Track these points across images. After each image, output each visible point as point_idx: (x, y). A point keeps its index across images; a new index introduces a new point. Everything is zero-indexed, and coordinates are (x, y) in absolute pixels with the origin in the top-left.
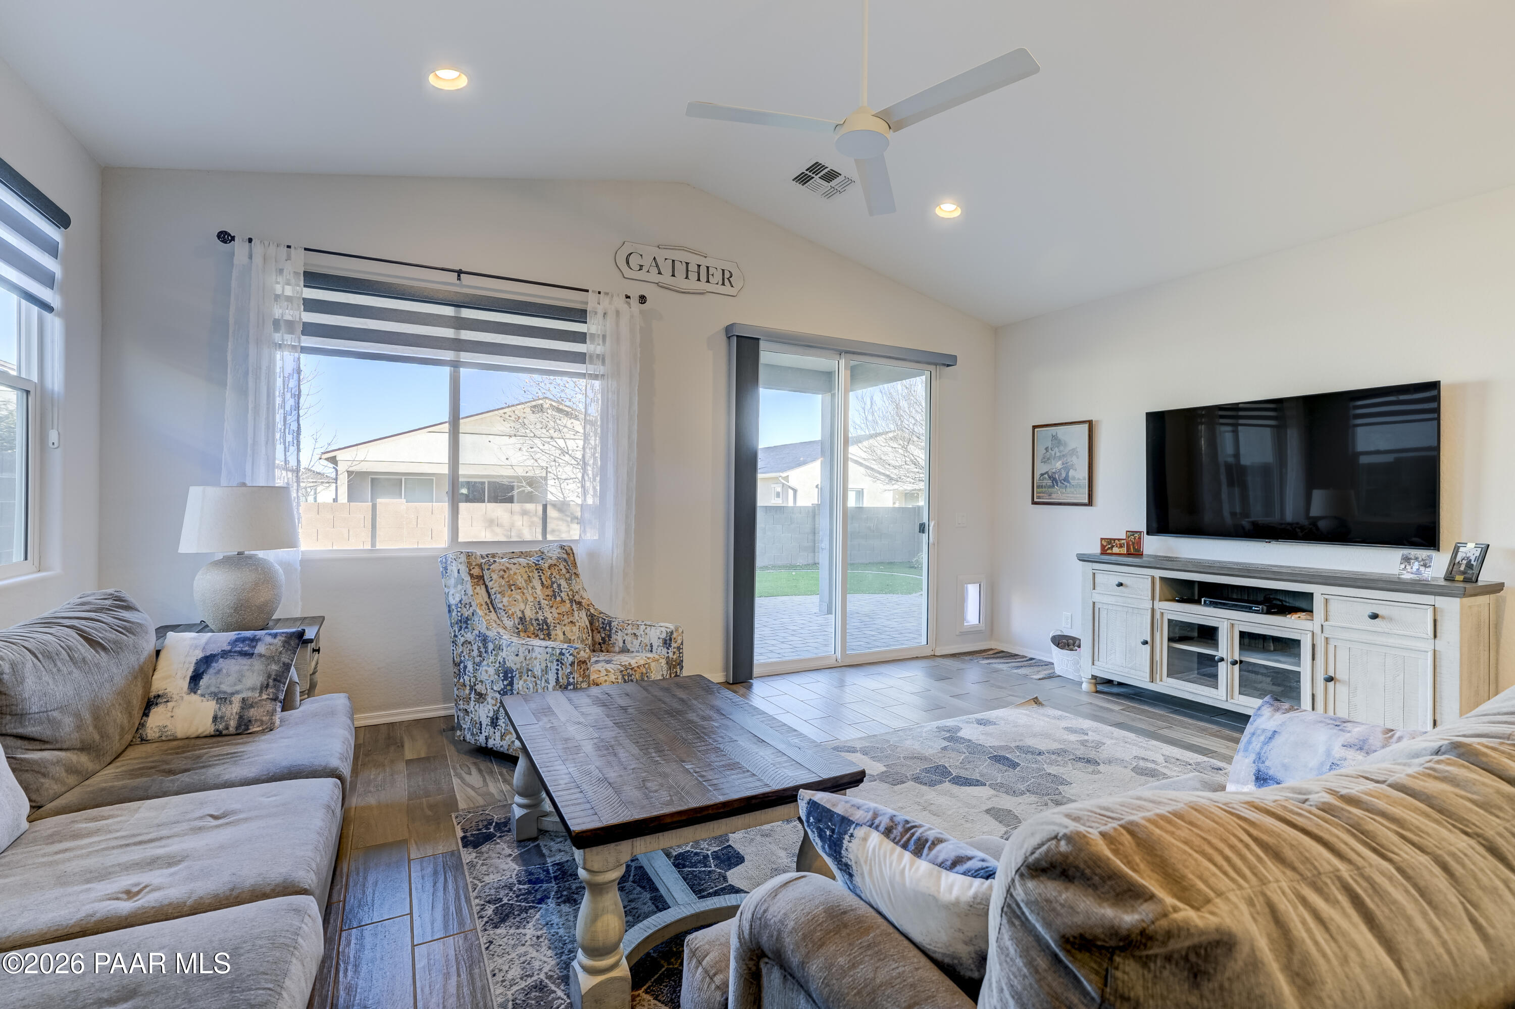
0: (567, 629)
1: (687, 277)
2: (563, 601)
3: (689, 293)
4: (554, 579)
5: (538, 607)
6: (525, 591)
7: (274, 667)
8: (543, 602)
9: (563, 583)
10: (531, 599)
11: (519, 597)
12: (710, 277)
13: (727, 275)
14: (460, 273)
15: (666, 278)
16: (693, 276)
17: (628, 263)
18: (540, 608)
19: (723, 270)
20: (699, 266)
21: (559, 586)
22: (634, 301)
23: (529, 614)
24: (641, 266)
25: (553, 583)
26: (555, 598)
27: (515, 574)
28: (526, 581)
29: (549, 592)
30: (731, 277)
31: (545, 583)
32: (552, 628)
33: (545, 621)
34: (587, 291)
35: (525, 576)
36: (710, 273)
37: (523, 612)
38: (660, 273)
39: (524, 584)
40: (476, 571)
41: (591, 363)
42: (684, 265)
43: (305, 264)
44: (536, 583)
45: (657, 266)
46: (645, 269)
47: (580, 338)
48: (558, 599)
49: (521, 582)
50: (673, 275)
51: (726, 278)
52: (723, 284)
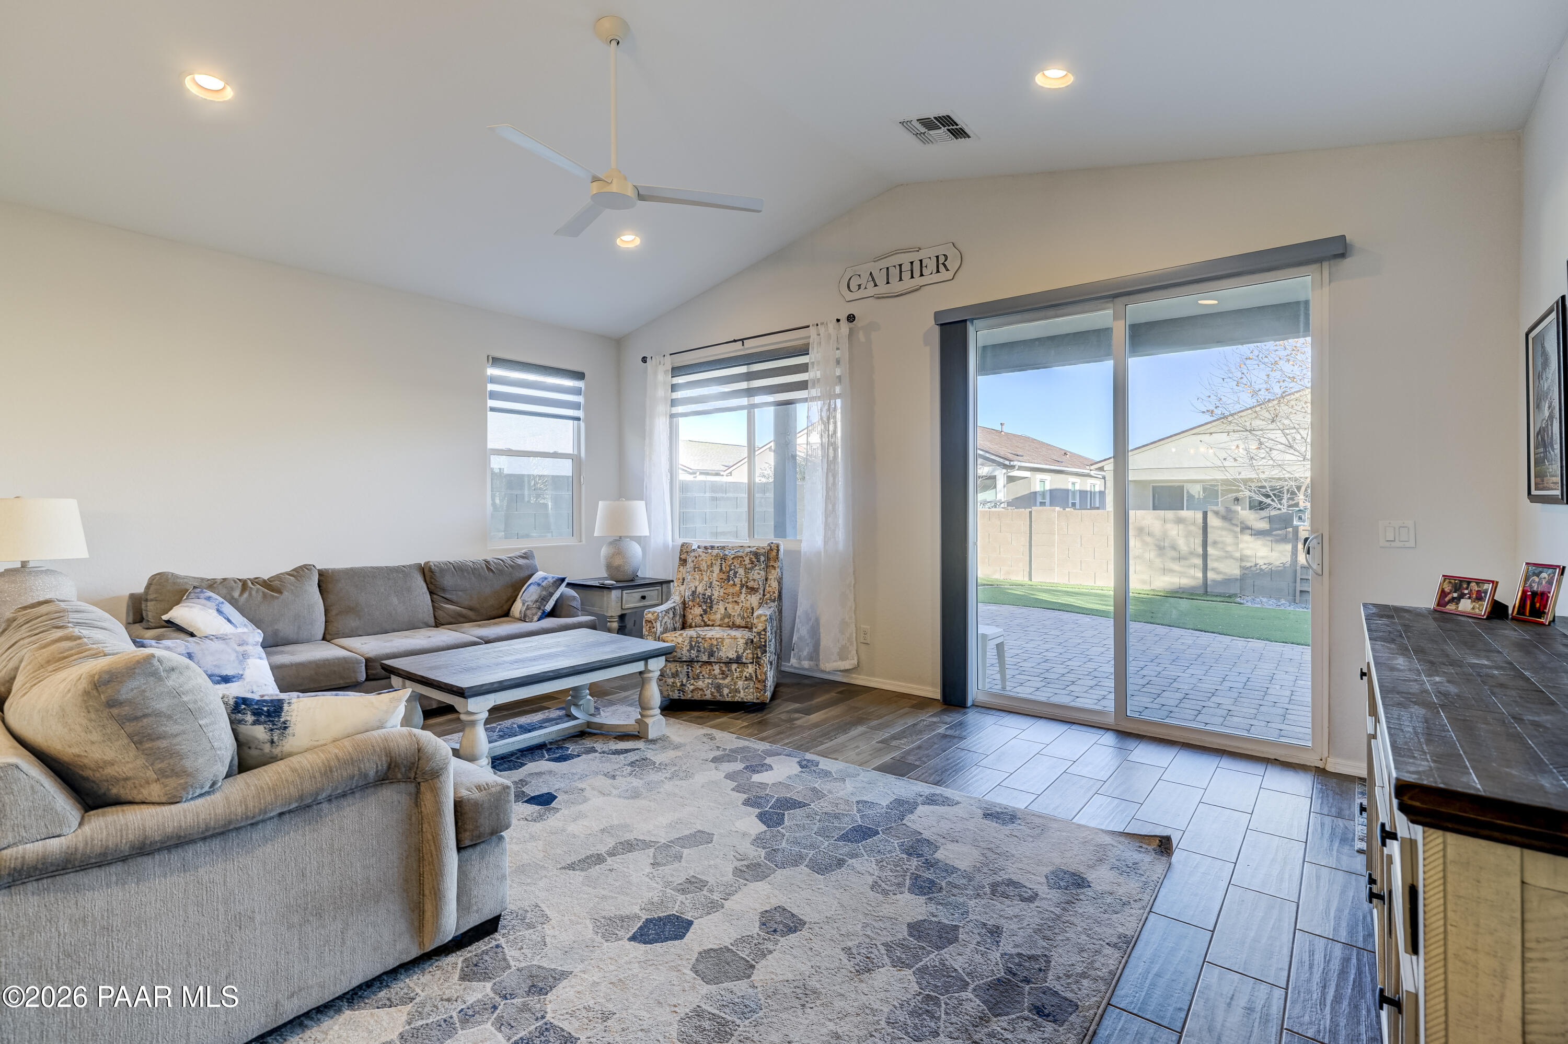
0: (730, 606)
1: (901, 279)
2: (734, 585)
3: (901, 295)
4: (733, 567)
5: (708, 585)
6: (704, 573)
7: (544, 593)
8: (715, 582)
9: (741, 571)
10: (706, 579)
11: (697, 577)
12: (924, 269)
13: (942, 260)
14: (742, 340)
15: (883, 289)
16: (906, 275)
17: (849, 287)
18: (710, 587)
19: (937, 257)
20: (912, 263)
21: (736, 573)
22: (844, 322)
23: (700, 590)
24: (859, 286)
25: (731, 570)
26: (729, 581)
27: (702, 560)
28: (708, 566)
29: (724, 576)
30: (946, 260)
31: (724, 569)
32: (715, 602)
33: (710, 597)
34: (808, 327)
35: (709, 563)
36: (924, 265)
37: (696, 588)
38: (876, 285)
39: (706, 568)
40: (683, 557)
41: (814, 387)
42: (898, 267)
43: (672, 363)
44: (716, 569)
45: (873, 279)
46: (863, 287)
47: (804, 368)
48: (731, 582)
49: (704, 566)
50: (888, 283)
51: (941, 263)
52: (938, 271)
